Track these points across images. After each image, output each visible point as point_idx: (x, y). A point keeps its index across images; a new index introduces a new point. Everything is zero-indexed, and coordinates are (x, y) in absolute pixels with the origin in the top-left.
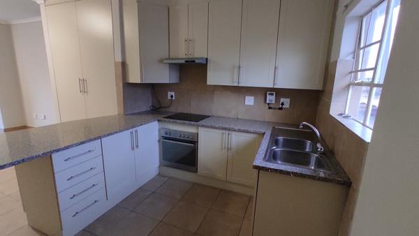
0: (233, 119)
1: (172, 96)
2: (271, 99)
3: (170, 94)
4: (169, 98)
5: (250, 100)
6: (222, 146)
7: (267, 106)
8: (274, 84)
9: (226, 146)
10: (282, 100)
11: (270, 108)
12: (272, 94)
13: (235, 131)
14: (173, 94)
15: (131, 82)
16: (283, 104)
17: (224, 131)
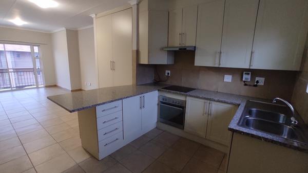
0: (214, 92)
1: (168, 74)
2: (247, 77)
3: (167, 72)
4: (166, 75)
5: (228, 78)
6: (204, 111)
7: (243, 83)
8: (250, 66)
9: (207, 112)
10: (257, 79)
11: (245, 85)
12: (248, 74)
13: (215, 101)
14: (169, 72)
15: (142, 63)
16: (257, 82)
17: (206, 101)
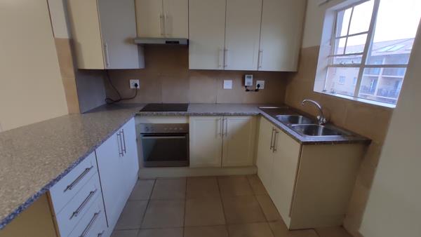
0: (212, 104)
1: (136, 85)
2: (249, 81)
3: (133, 82)
4: (133, 87)
5: (228, 84)
6: (216, 131)
7: (245, 89)
8: (258, 67)
10: (258, 82)
11: (247, 90)
12: (250, 77)
13: (231, 115)
14: (138, 82)
16: (259, 86)
